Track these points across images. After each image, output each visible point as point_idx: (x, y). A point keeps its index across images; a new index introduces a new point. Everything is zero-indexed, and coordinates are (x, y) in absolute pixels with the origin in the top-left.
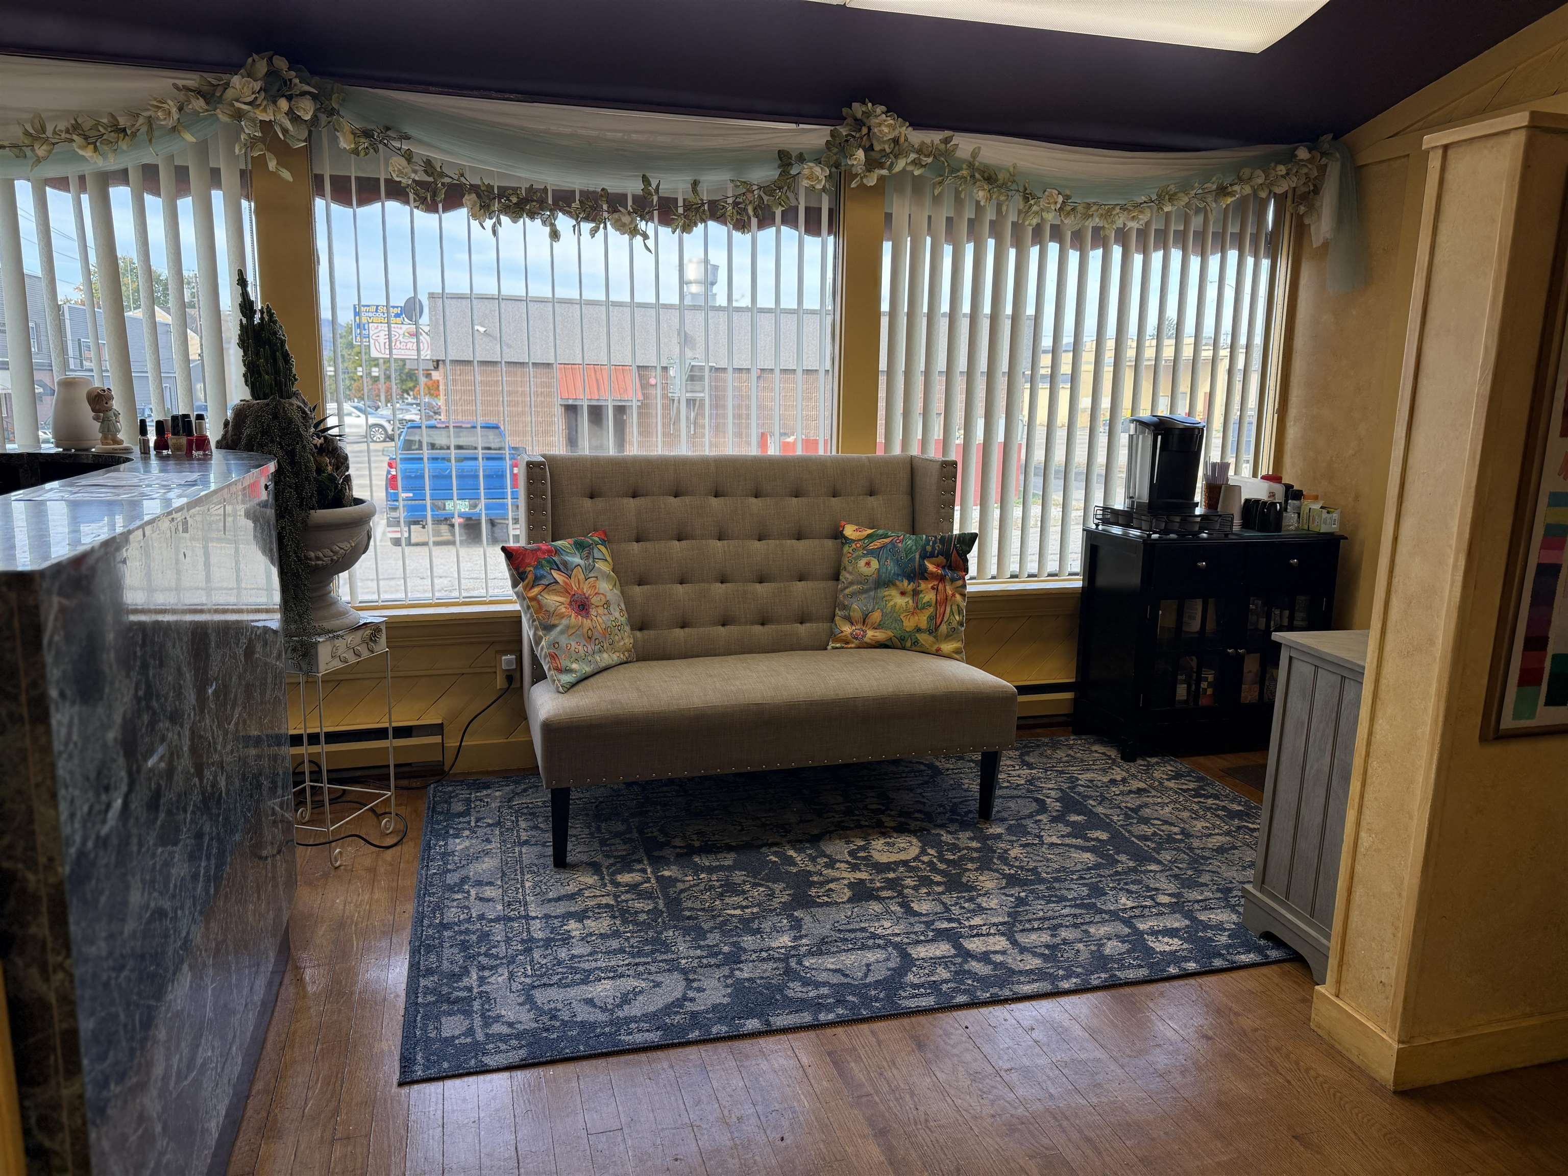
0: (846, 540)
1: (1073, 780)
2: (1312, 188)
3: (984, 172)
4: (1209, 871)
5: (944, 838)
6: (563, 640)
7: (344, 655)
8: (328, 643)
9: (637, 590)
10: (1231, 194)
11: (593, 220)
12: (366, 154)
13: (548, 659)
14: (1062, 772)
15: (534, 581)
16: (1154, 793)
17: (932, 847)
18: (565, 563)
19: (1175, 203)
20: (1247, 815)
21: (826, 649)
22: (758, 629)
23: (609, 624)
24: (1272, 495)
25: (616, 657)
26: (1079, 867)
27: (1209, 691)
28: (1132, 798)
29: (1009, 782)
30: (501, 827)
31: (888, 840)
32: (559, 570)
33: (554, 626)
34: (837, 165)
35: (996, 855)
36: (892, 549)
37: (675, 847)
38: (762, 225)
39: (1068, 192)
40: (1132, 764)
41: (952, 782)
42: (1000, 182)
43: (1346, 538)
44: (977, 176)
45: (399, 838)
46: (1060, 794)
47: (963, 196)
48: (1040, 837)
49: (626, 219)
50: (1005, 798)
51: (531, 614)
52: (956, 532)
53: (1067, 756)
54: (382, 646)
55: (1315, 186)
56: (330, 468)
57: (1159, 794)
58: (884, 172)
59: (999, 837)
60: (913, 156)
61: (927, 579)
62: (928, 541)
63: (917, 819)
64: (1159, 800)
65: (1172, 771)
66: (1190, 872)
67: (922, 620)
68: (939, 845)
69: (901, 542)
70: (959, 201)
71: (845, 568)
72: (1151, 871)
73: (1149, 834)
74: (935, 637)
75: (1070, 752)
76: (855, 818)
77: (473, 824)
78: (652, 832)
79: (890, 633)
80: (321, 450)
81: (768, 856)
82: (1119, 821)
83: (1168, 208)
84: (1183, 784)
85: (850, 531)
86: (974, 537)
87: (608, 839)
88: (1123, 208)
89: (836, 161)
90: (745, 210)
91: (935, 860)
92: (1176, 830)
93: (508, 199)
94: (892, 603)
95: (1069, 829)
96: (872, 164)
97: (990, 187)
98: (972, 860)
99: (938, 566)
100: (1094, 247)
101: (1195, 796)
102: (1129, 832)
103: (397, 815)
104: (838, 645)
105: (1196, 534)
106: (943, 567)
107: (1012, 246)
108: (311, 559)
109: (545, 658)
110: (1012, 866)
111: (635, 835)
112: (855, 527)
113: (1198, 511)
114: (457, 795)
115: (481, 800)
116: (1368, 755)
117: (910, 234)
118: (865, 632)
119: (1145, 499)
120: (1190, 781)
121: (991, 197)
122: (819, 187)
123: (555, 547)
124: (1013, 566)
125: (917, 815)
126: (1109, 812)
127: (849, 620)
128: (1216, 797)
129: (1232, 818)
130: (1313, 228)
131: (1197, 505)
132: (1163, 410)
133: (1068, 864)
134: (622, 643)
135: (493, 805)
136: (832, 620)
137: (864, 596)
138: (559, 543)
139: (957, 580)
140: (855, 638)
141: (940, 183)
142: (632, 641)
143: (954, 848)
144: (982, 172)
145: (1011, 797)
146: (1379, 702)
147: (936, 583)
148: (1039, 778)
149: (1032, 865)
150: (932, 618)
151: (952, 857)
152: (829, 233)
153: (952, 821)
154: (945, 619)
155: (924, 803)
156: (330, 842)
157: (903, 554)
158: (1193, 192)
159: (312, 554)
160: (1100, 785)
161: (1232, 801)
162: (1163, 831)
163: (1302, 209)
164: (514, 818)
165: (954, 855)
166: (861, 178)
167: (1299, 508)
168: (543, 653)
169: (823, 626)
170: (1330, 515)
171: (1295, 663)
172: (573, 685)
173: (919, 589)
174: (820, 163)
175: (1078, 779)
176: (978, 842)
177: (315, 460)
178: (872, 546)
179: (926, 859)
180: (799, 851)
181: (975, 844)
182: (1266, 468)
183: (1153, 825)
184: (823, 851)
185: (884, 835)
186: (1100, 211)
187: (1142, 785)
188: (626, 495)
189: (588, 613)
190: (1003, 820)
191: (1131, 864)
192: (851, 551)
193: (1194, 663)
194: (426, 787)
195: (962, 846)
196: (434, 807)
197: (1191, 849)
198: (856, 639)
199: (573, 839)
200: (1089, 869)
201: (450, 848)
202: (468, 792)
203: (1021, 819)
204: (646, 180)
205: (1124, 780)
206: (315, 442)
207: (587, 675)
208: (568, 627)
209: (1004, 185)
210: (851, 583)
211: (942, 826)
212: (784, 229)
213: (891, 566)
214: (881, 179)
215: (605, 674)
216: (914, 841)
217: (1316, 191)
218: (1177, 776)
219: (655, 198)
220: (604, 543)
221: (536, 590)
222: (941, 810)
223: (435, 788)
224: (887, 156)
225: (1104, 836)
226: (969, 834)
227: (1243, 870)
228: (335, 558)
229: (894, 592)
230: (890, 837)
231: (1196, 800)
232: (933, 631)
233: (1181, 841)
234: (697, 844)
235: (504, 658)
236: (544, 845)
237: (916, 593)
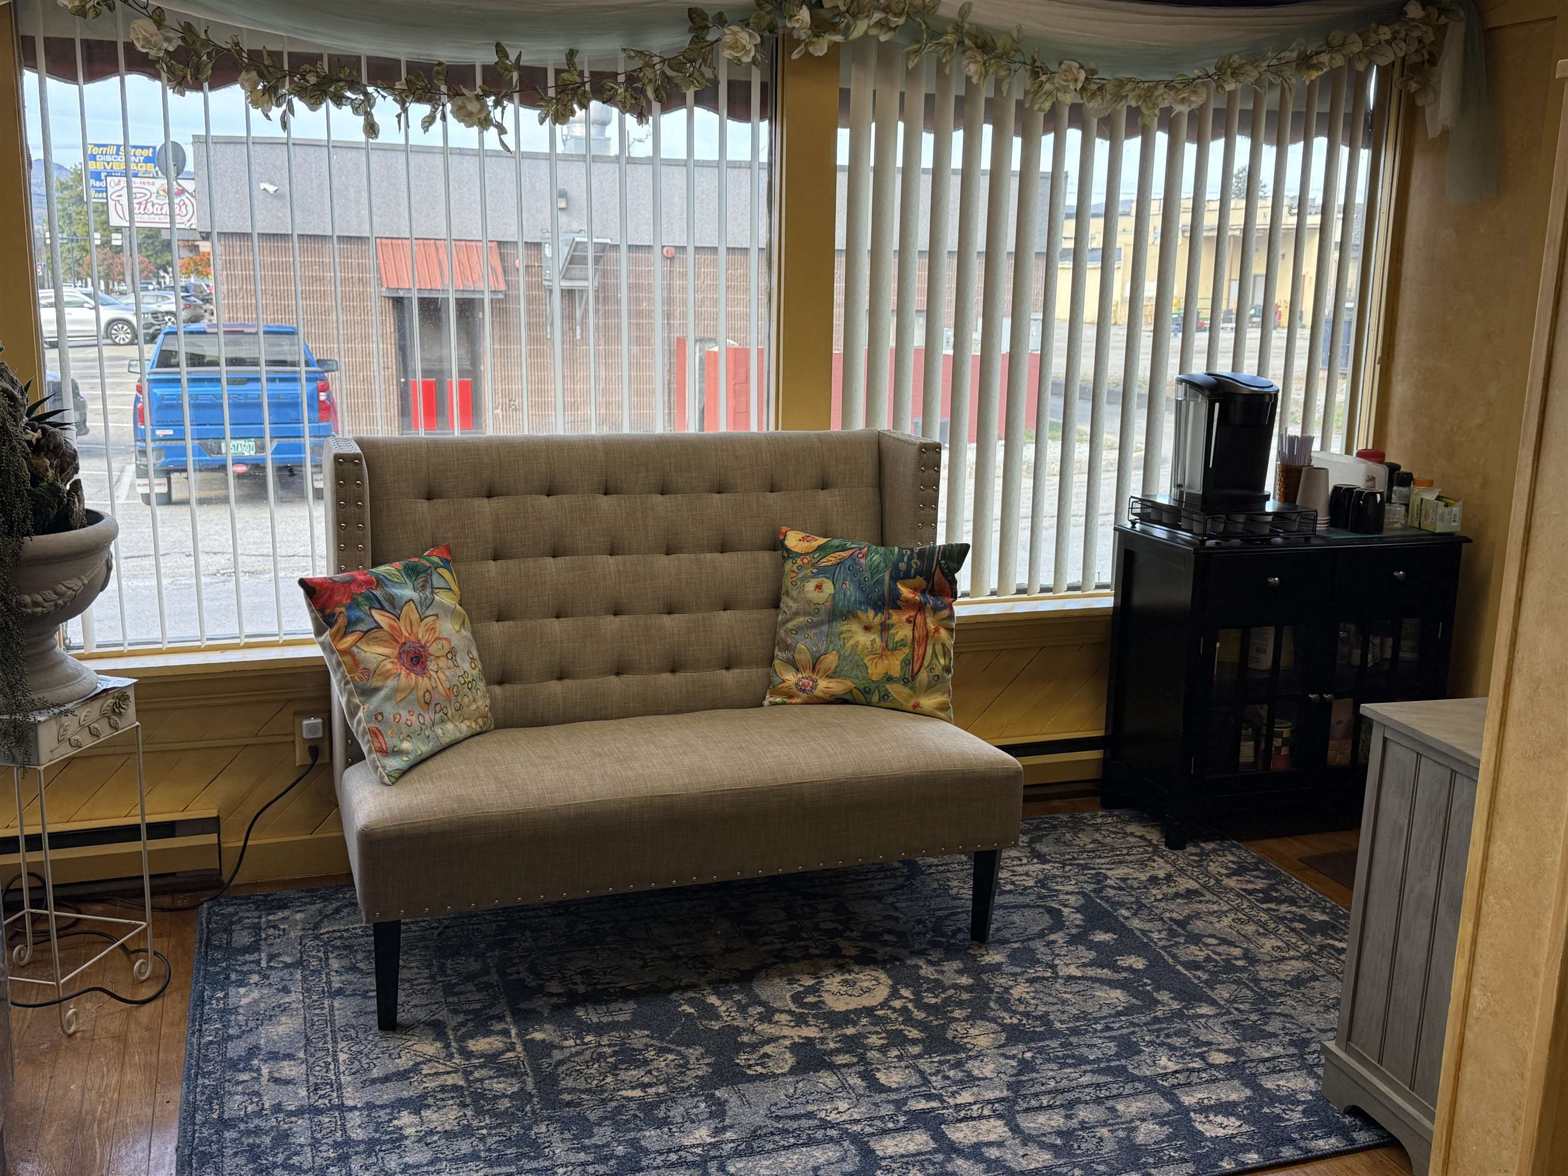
0: (788, 554)
1: (1100, 879)
2: (1426, 57)
3: (977, 37)
4: (1280, 1014)
5: (922, 972)
6: (389, 710)
7: (77, 737)
8: (53, 722)
9: (496, 628)
10: (1317, 67)
11: (429, 101)
12: (98, 14)
13: (368, 737)
14: (1085, 867)
15: (346, 627)
16: (1208, 896)
17: (907, 986)
18: (391, 599)
19: (1241, 78)
20: (1334, 928)
21: (762, 706)
22: (666, 678)
23: (455, 681)
24: (1371, 479)
25: (464, 728)
26: (1105, 1011)
27: (1285, 751)
28: (1179, 904)
29: (1013, 883)
30: (304, 969)
31: (847, 976)
32: (383, 608)
33: (376, 690)
34: (772, 29)
35: (994, 996)
36: (851, 567)
37: (552, 995)
38: (666, 108)
39: (1092, 65)
40: (1179, 853)
41: (936, 885)
42: (999, 51)
43: (1470, 541)
44: (967, 42)
45: (160, 987)
46: (1082, 901)
47: (947, 71)
48: (1053, 967)
49: (473, 106)
50: (1006, 908)
51: (343, 673)
52: (941, 541)
53: (1094, 841)
54: (130, 719)
55: (1431, 54)
56: (51, 473)
57: (1215, 899)
58: (838, 38)
59: (996, 968)
60: (877, 16)
61: (900, 608)
62: (902, 556)
63: (885, 943)
64: (1215, 907)
65: (1233, 862)
66: (1254, 1017)
67: (894, 665)
68: (915, 982)
69: (865, 556)
70: (941, 76)
71: (787, 594)
72: (1202, 1016)
73: (1201, 959)
74: (912, 688)
75: (1097, 836)
76: (802, 943)
77: (264, 964)
78: (518, 973)
79: (849, 684)
80: (37, 448)
81: (680, 1006)
82: (1160, 939)
83: (1230, 86)
84: (1248, 882)
85: (793, 540)
86: (963, 549)
87: (457, 984)
88: (1169, 86)
89: (771, 22)
90: (643, 91)
91: (910, 1006)
92: (1237, 952)
93: (303, 77)
94: (852, 642)
95: (1092, 955)
96: (820, 26)
97: (986, 57)
98: (961, 1004)
99: (915, 590)
100: (1130, 135)
101: (1263, 901)
102: (1174, 956)
103: (155, 953)
104: (778, 700)
105: (1266, 541)
106: (923, 592)
107: (1017, 135)
108: (25, 606)
109: (363, 736)
110: (1015, 1012)
111: (494, 978)
112: (801, 535)
113: (1270, 506)
114: (240, 920)
115: (275, 927)
116: (1482, 885)
117: (875, 119)
118: (815, 681)
119: (1198, 490)
120: (1257, 877)
121: (986, 72)
122: (747, 59)
123: (377, 575)
124: (1020, 577)
125: (886, 937)
126: (1147, 926)
127: (793, 664)
128: (1292, 901)
129: (1313, 933)
130: (1428, 111)
131: (1267, 498)
132: (1223, 367)
133: (1091, 1007)
134: (474, 707)
135: (292, 934)
136: (770, 661)
137: (814, 631)
138: (382, 569)
139: (941, 609)
140: (801, 690)
141: (917, 51)
142: (488, 702)
143: (937, 986)
144: (974, 37)
145: (1016, 907)
146: (1497, 818)
147: (913, 613)
148: (1055, 877)
149: (1042, 1009)
150: (907, 662)
151: (933, 1001)
152: (762, 118)
153: (934, 945)
154: (926, 664)
155: (897, 919)
156: (60, 1001)
157: (867, 575)
158: (1265, 64)
159: (28, 599)
160: (1136, 885)
161: (1313, 907)
162: (1219, 954)
163: (1414, 86)
164: (321, 955)
165: (936, 997)
166: (806, 45)
167: (1408, 497)
168: (361, 728)
169: (755, 674)
170: (1447, 510)
171: (1391, 747)
172: (404, 773)
173: (889, 622)
174: (747, 25)
175: (1106, 877)
176: (969, 976)
177: (30, 464)
178: (824, 563)
179: (897, 1004)
180: (723, 996)
181: (965, 980)
182: (1363, 441)
183: (1206, 945)
184: (757, 996)
185: (842, 968)
186: (1137, 91)
187: (1192, 885)
188: (478, 495)
189: (425, 668)
190: (1004, 942)
191: (1175, 1005)
192: (795, 568)
193: (1264, 711)
194: (196, 907)
195: (947, 983)
196: (208, 940)
197: (1256, 981)
198: (804, 691)
199: (407, 985)
200: (1119, 1014)
201: (232, 1001)
202: (256, 914)
203: (1029, 939)
204: (501, 50)
205: (1169, 878)
206: (28, 437)
207: (424, 756)
208: (396, 690)
209: (1004, 55)
210: (796, 614)
211: (921, 953)
212: (699, 112)
213: (851, 591)
214: (834, 46)
215: (449, 753)
216: (883, 977)
217: (1433, 60)
218: (1240, 870)
219: (515, 76)
220: (446, 564)
221: (349, 640)
222: (919, 928)
223: (209, 909)
224: (840, 14)
225: (1139, 963)
226: (957, 965)
227: (1325, 1012)
228: (60, 602)
229: (855, 627)
230: (850, 972)
231: (1264, 906)
232: (908, 680)
233: (1243, 969)
234: (581, 989)
235: (305, 722)
236: (365, 995)
237: (885, 628)
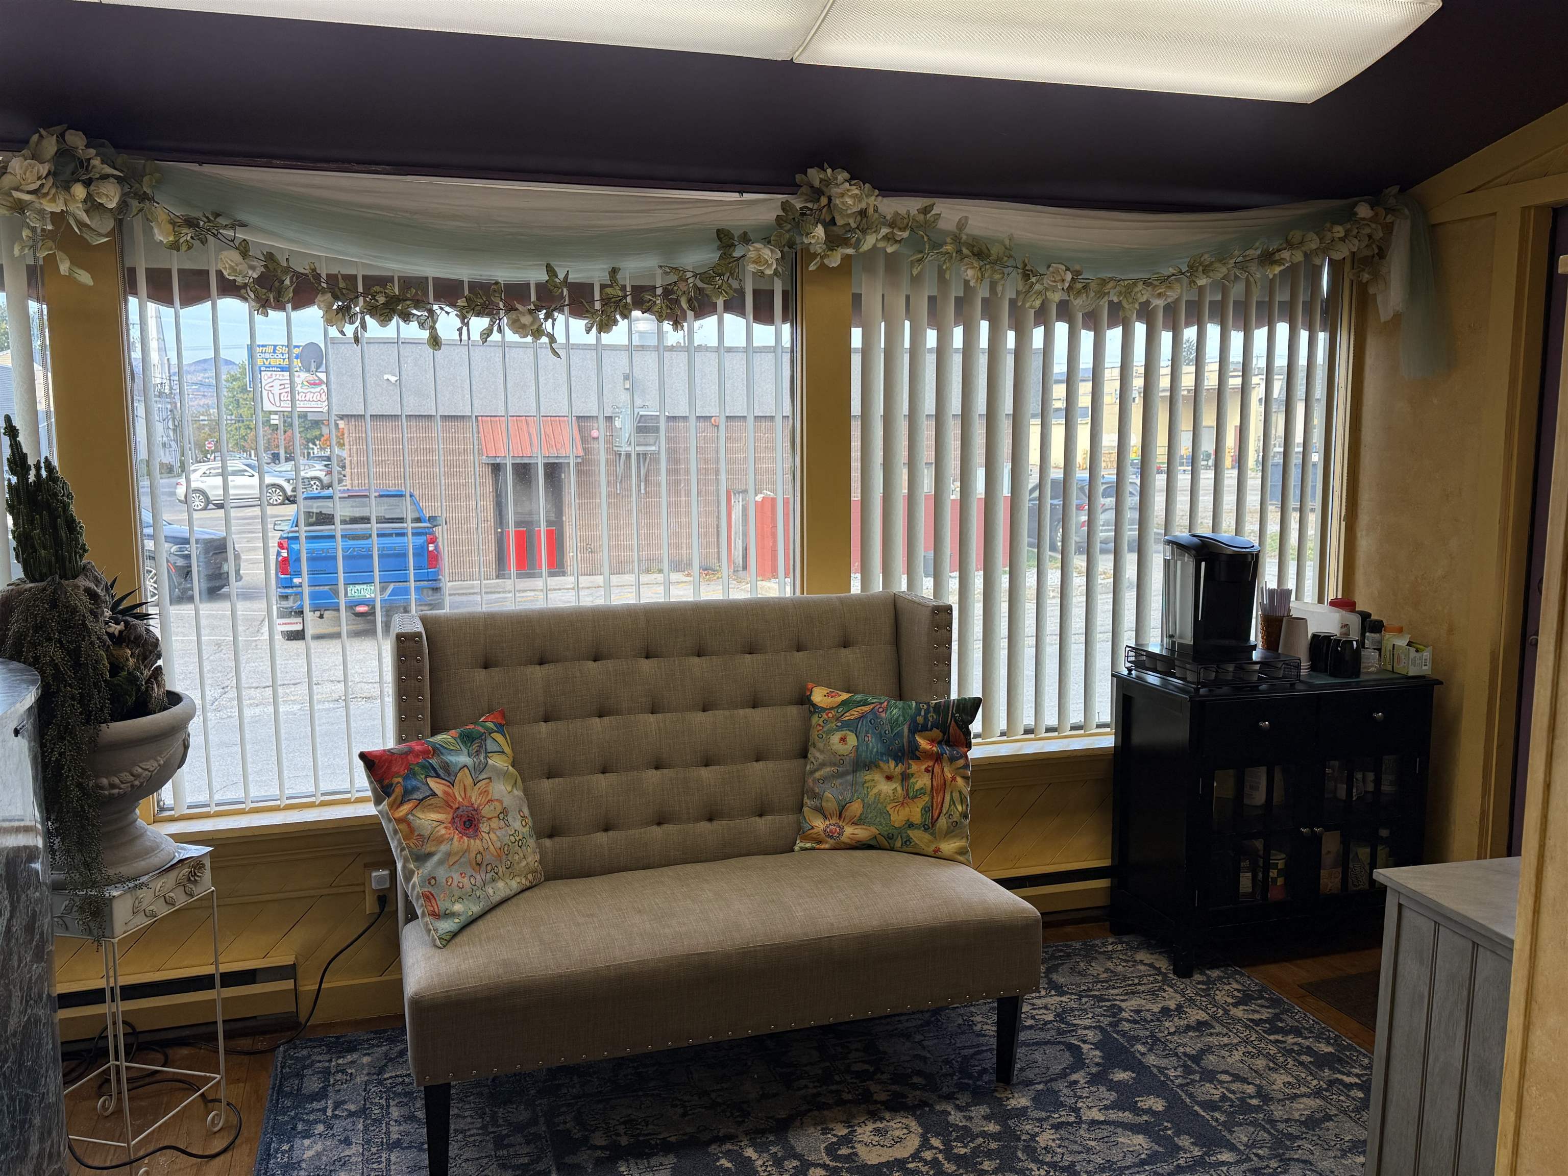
0: (815, 709)
1: (1115, 1011)
2: (1376, 251)
3: (974, 246)
4: (1298, 1160)
5: (951, 1118)
6: (442, 874)
7: (151, 908)
8: (128, 895)
9: (547, 785)
10: (1279, 262)
11: (488, 315)
12: (189, 248)
13: (422, 901)
14: (1100, 999)
15: (403, 796)
16: (1218, 1028)
17: (937, 1135)
18: (446, 767)
19: (1211, 274)
20: (1340, 1060)
21: (793, 851)
22: (704, 826)
23: (506, 840)
24: (1344, 626)
25: (514, 885)
26: (1129, 1161)
27: (1280, 881)
28: (1191, 1038)
29: (1033, 1017)
30: (366, 1119)
31: (879, 1125)
32: (438, 776)
33: (430, 855)
34: (791, 244)
35: (1021, 1145)
36: (873, 720)
37: (596, 1148)
38: (699, 315)
39: (1078, 267)
40: (1187, 981)
41: (960, 1021)
42: (993, 258)
43: (1441, 683)
44: (965, 251)
45: (231, 1138)
46: (1099, 1036)
47: (947, 276)
48: (1076, 1110)
49: (526, 320)
50: (1028, 1045)
51: (399, 840)
52: (954, 696)
53: (1107, 970)
54: (206, 884)
55: (1380, 248)
56: (132, 661)
57: (1225, 1031)
58: (850, 251)
59: (1022, 1113)
60: (884, 231)
61: (919, 759)
62: (918, 710)
63: (914, 1087)
64: (1226, 1040)
65: (1239, 991)
66: (1274, 1164)
67: (915, 812)
68: (944, 1129)
69: (885, 710)
70: (942, 280)
71: (814, 745)
72: (1223, 1163)
73: (1216, 1098)
74: (932, 834)
75: (1109, 964)
76: (834, 1087)
77: (329, 1113)
78: (565, 1123)
79: (873, 830)
80: (119, 640)
81: (718, 1159)
82: (1177, 1077)
83: (1202, 281)
84: (1254, 1011)
85: (819, 696)
86: (976, 703)
87: (508, 1136)
88: (1147, 283)
89: (790, 239)
90: (677, 301)
91: (940, 1157)
92: (1250, 1089)
93: (374, 298)
94: (875, 791)
95: (1113, 1096)
96: (834, 241)
97: (982, 263)
98: (989, 1154)
99: (932, 741)
100: (1111, 325)
101: (1270, 1032)
102: (1191, 1096)
103: (228, 1104)
104: (808, 845)
105: (1255, 688)
106: (940, 743)
107: (1010, 328)
108: (102, 788)
109: (417, 900)
110: (1042, 1163)
111: (542, 1128)
112: (825, 691)
113: (1256, 655)
114: (313, 1063)
115: (343, 1072)
116: (1522, 1075)
117: (885, 318)
118: (842, 828)
119: (1189, 640)
120: (1263, 1006)
121: (983, 276)
122: (769, 272)
123: (433, 744)
124: (1027, 718)
125: (916, 1080)
126: (1163, 1063)
127: (821, 811)
128: (1297, 1032)
129: (1321, 1067)
130: (1379, 299)
131: (1254, 647)
132: (1204, 529)
133: (1115, 1155)
134: (524, 863)
135: (358, 1080)
136: (800, 808)
137: (839, 781)
138: (439, 738)
139: (958, 759)
140: (829, 836)
141: (920, 260)
142: (537, 857)
143: (966, 1134)
144: (971, 247)
145: (1037, 1044)
146: (1535, 1007)
147: (931, 763)
148: (1072, 1010)
149: (1068, 1158)
150: (926, 810)
151: (963, 1151)
152: (784, 321)
153: (962, 1088)
154: (944, 811)
155: (925, 1059)
156: (130, 1163)
157: (888, 727)
158: (1232, 261)
159: (105, 781)
160: (1149, 1017)
161: (1318, 1038)
162: (1234, 1092)
163: (1366, 277)
164: (383, 1102)
165: (965, 1147)
166: (822, 258)
167: (1380, 642)
168: (415, 893)
169: (786, 820)
170: (1418, 655)
171: (1406, 913)
172: (455, 935)
173: (910, 771)
174: (769, 242)
175: (1121, 1010)
176: (997, 1123)
177: (110, 656)
178: (847, 717)
179: (928, 1155)
180: (761, 1148)
181: (993, 1128)
182: (1333, 591)
183: (1221, 1082)
184: (793, 1148)
185: (874, 1116)
186: (1118, 288)
187: (1202, 1016)
188: (531, 663)
189: (477, 830)
190: (1029, 1083)
191: (1197, 1152)
192: (821, 722)
193: (1259, 844)
194: (273, 1050)
195: (976, 1130)
196: (281, 1084)
197: (1272, 1122)
198: (831, 837)
199: (460, 1137)
200: (1143, 1163)
201: (296, 1153)
202: (327, 1057)
203: (1052, 1080)
204: (550, 270)
205: (1179, 1008)
206: (110, 630)
207: (474, 917)
208: (449, 854)
209: (998, 261)
210: (823, 765)
211: (949, 1097)
212: (728, 317)
213: (873, 744)
214: (847, 259)
215: (499, 912)
216: (913, 1124)
217: (1382, 254)
218: (1245, 999)
219: (564, 291)
220: (500, 728)
221: (406, 808)
222: (946, 1069)
223: (285, 1052)
224: (852, 230)
225: (1158, 1104)
226: (984, 1110)
227: (1342, 1157)
228: (137, 783)
229: (878, 777)
230: (881, 1119)
231: (1272, 1038)
232: (929, 826)
233: (1258, 1109)
234: (624, 1141)
235: (374, 874)
236: (420, 1149)
237: (905, 777)
